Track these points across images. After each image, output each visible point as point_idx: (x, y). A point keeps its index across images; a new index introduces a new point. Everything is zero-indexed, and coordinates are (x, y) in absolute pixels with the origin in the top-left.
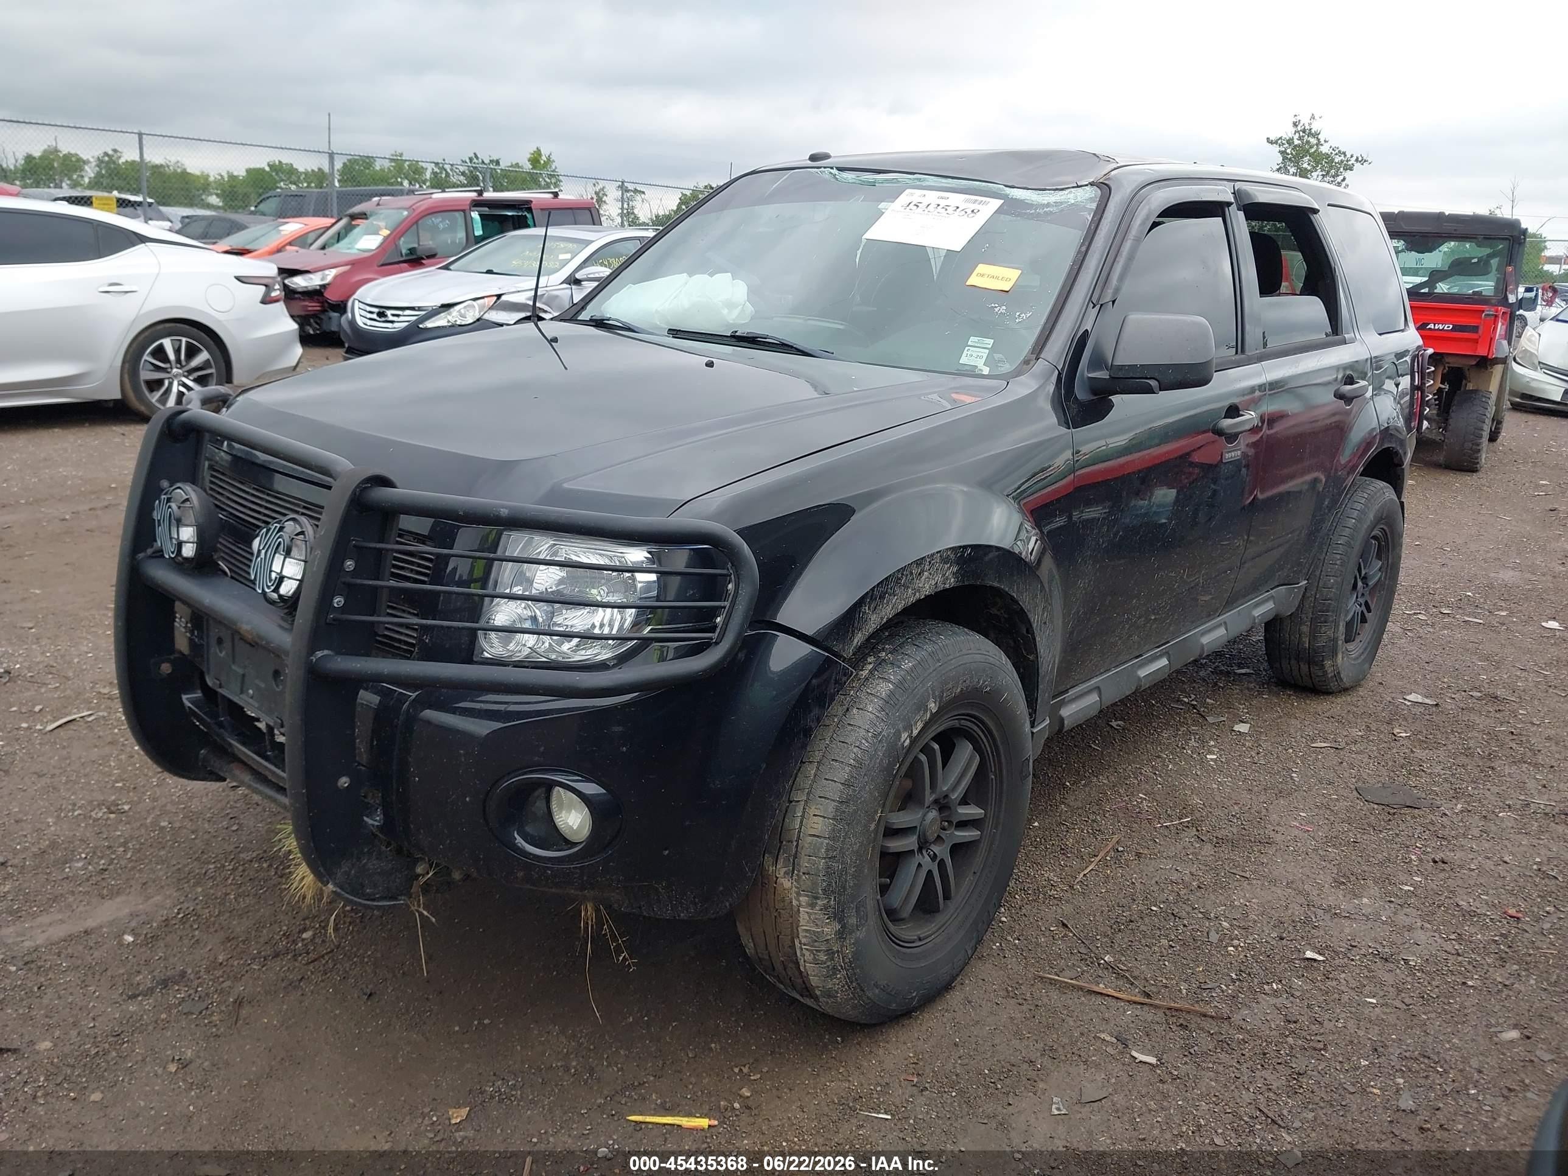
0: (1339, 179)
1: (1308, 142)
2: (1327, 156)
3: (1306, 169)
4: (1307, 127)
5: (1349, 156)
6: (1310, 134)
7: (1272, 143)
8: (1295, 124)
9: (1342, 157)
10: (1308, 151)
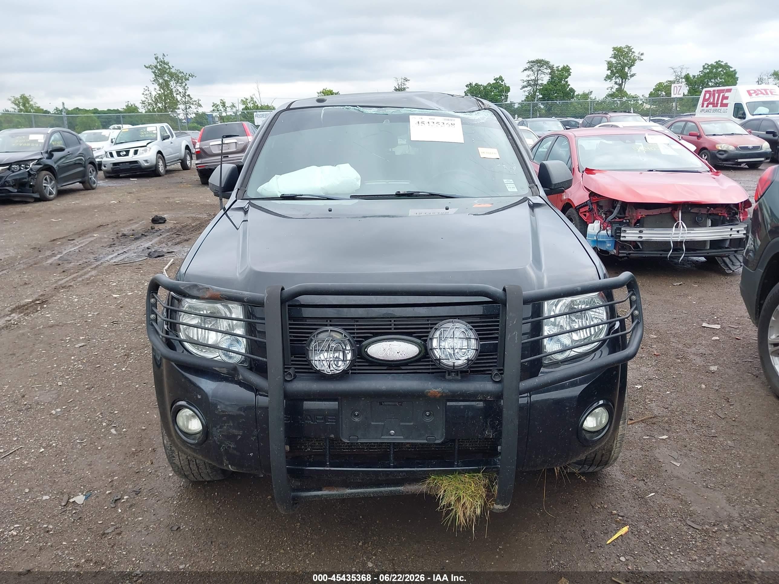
1: (164, 67)
3: (167, 80)
4: (162, 60)
5: (185, 73)
6: (164, 63)
7: (147, 68)
8: (156, 59)
9: (182, 74)
10: (166, 72)
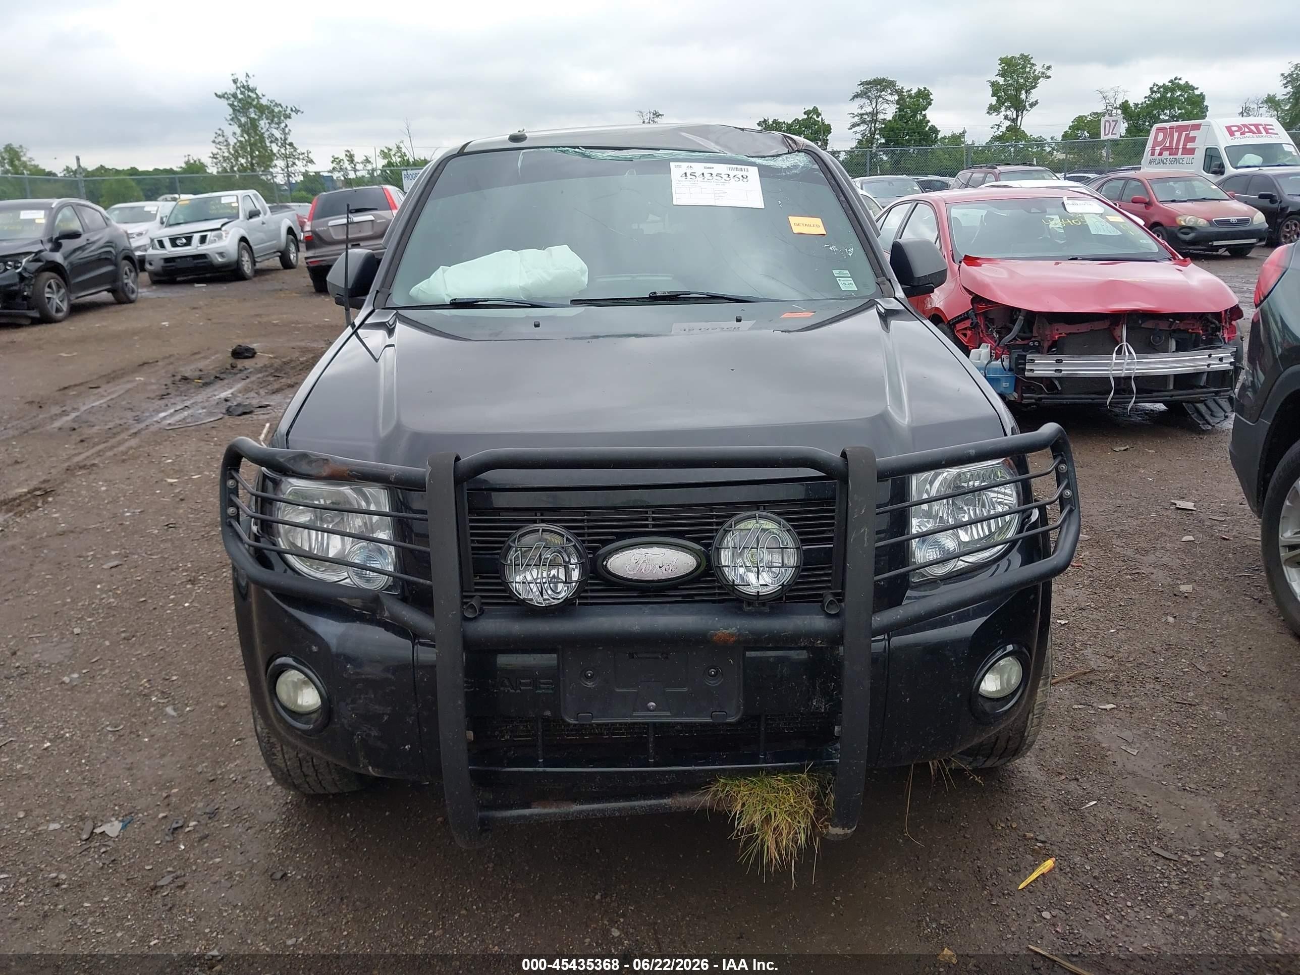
0: (283, 125)
1: (249, 96)
2: (268, 107)
4: (245, 84)
5: (284, 107)
6: (249, 89)
7: (219, 97)
8: (235, 81)
9: (280, 108)
10: (251, 104)
